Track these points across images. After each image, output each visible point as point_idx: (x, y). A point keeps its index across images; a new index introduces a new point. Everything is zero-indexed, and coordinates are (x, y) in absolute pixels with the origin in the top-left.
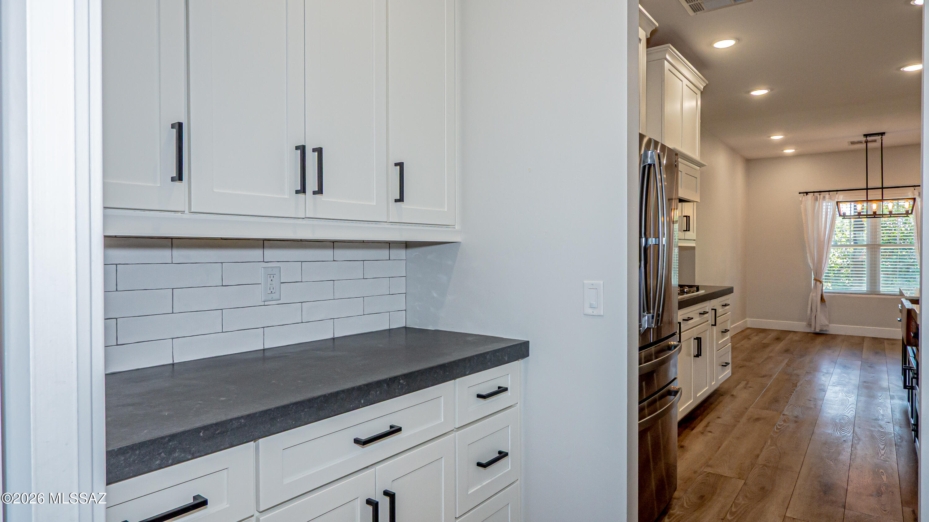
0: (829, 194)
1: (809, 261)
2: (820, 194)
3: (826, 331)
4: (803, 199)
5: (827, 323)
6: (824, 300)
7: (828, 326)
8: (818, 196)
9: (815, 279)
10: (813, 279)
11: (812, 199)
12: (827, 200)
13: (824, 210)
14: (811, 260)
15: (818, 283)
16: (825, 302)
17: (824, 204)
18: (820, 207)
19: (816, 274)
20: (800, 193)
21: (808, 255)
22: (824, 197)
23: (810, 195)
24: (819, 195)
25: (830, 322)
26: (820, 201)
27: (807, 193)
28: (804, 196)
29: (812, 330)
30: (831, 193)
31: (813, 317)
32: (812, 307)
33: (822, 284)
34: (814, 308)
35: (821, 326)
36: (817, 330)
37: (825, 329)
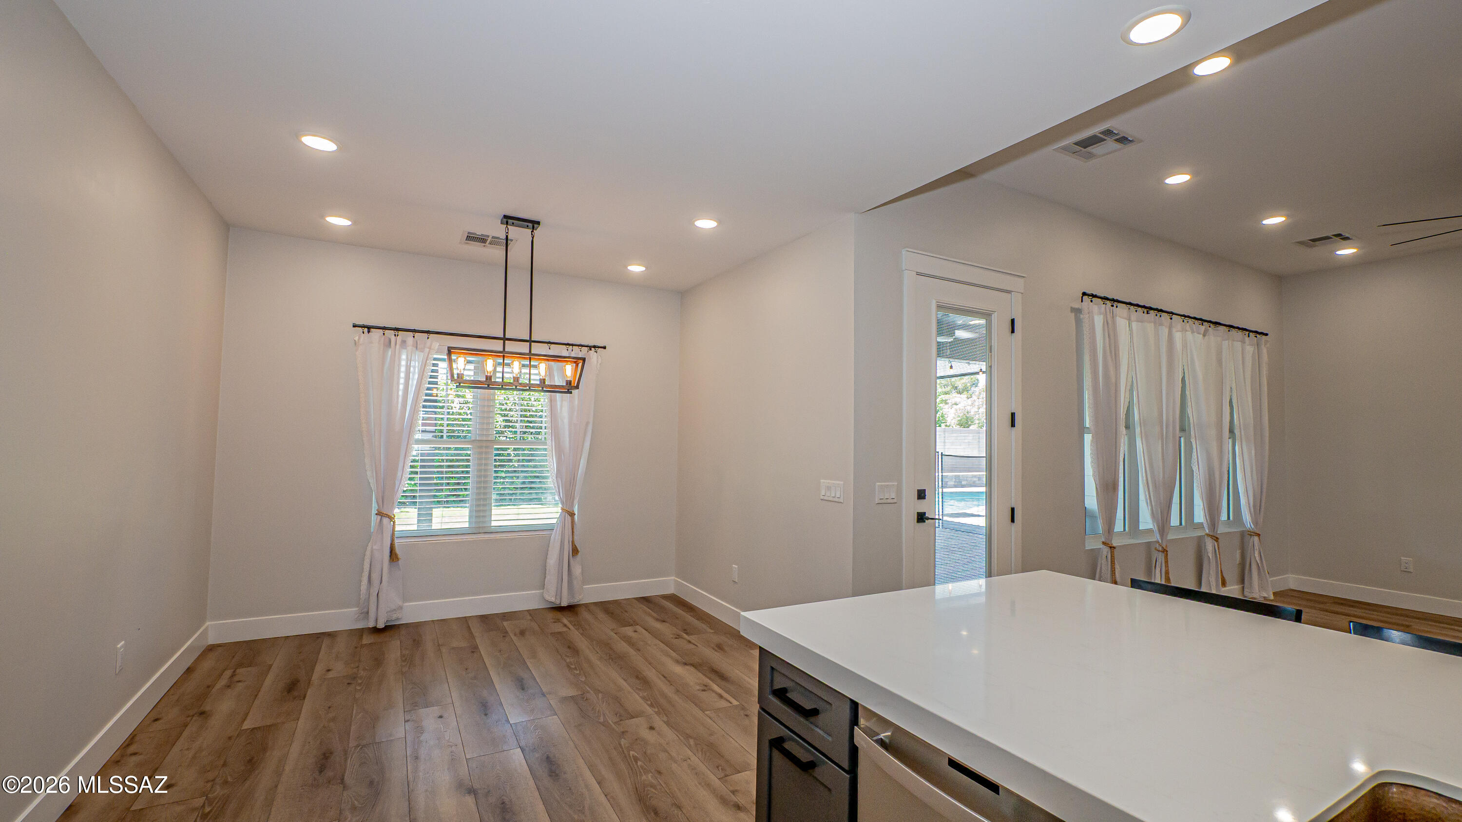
0: (414, 337)
1: (369, 473)
2: (396, 333)
3: (398, 619)
4: (361, 340)
5: (400, 603)
6: (396, 555)
7: (401, 608)
8: (393, 338)
9: (379, 513)
10: (374, 511)
11: (379, 341)
12: (410, 348)
13: (403, 369)
14: (372, 473)
15: (386, 520)
16: (398, 559)
17: (404, 357)
18: (395, 361)
19: (382, 500)
20: (355, 326)
21: (367, 461)
22: (404, 342)
23: (376, 334)
24: (395, 335)
25: (405, 600)
26: (396, 348)
27: (369, 328)
28: (363, 332)
29: (371, 625)
30: (417, 334)
31: (373, 599)
32: (372, 575)
33: (394, 522)
34: (375, 577)
35: (389, 612)
36: (381, 625)
37: (394, 616)
